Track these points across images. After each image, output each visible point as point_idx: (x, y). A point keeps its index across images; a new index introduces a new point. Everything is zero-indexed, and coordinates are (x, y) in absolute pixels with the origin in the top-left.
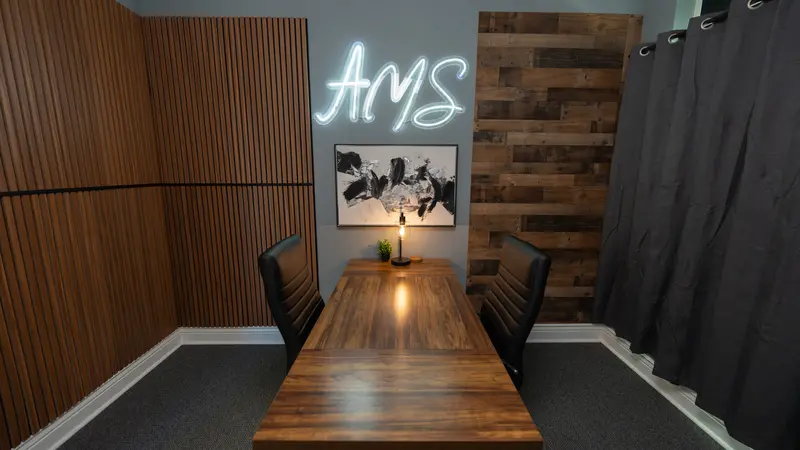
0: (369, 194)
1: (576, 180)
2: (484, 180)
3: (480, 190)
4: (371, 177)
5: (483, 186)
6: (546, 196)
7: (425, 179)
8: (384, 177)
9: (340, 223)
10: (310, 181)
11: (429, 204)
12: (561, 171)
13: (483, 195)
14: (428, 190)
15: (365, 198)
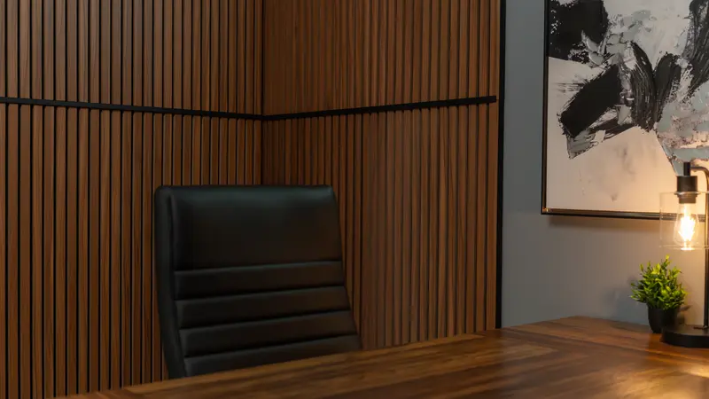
0: (625, 114)
4: (631, 64)
8: (669, 59)
9: (552, 204)
10: (494, 92)
15: (614, 128)
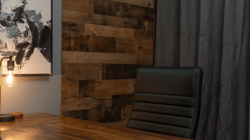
1: (135, 34)
2: (72, 27)
3: (69, 38)
5: (73, 34)
6: (118, 46)
7: (23, 22)
11: (27, 50)
12: (125, 25)
13: (72, 42)
14: (26, 34)
